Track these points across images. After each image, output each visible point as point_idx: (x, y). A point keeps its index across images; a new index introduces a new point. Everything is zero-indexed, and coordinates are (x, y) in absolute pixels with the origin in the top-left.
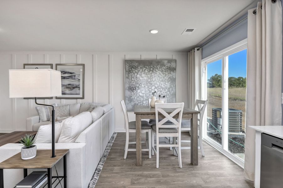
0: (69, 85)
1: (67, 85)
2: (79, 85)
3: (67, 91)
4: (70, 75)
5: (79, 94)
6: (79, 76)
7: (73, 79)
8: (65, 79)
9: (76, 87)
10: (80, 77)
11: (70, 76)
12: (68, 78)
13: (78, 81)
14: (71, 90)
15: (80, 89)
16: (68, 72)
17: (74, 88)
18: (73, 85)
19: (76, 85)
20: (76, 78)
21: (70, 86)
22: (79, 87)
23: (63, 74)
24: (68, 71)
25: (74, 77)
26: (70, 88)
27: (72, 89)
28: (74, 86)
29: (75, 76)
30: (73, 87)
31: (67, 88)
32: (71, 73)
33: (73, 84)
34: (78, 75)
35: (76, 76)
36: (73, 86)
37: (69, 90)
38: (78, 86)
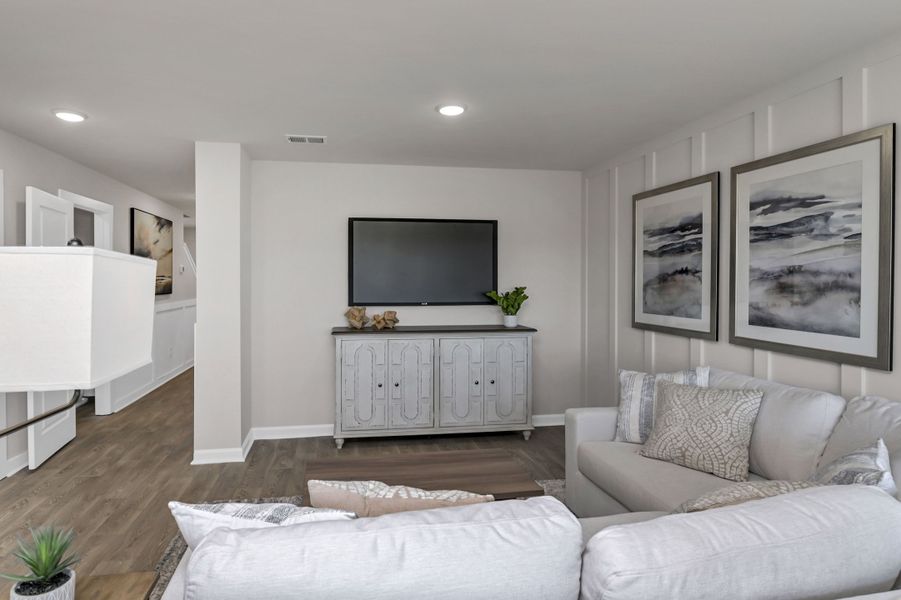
0: (791, 271)
1: (782, 271)
2: (850, 275)
3: (784, 310)
4: (801, 213)
5: (853, 333)
6: (856, 212)
7: (816, 237)
8: (774, 242)
9: (837, 286)
10: (859, 220)
11: (798, 222)
12: (788, 235)
13: (845, 245)
14: (805, 304)
15: (858, 301)
16: (789, 200)
17: (821, 291)
18: (816, 273)
19: (831, 273)
20: (832, 230)
21: (797, 279)
22: (857, 289)
23: (765, 212)
24: (786, 196)
25: (820, 223)
26: (800, 293)
27: (807, 297)
28: (824, 279)
29: (826, 217)
30: (812, 284)
31: (784, 289)
32: (804, 203)
33: (814, 268)
34: (844, 207)
35: (837, 215)
36: (812, 279)
37: (793, 304)
38: (849, 281)
